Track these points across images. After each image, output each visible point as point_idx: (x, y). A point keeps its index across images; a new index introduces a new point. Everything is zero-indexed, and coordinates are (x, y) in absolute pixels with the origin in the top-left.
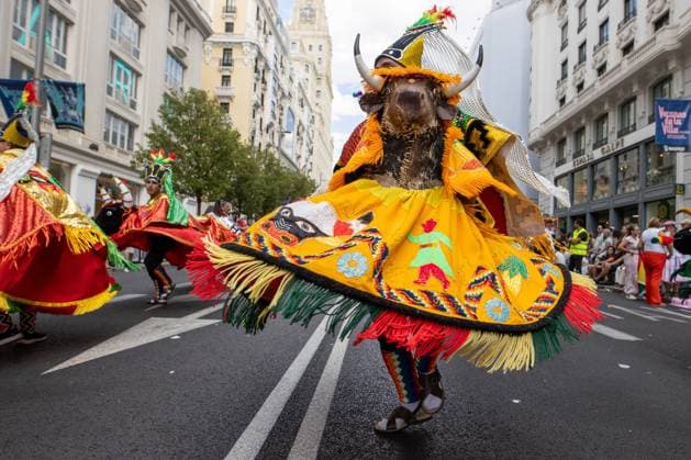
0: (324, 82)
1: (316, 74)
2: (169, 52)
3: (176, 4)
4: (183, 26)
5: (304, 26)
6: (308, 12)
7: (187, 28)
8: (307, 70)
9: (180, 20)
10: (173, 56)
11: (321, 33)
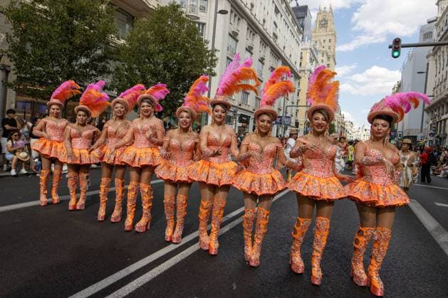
0: (331, 59)
1: (327, 55)
2: (230, 34)
3: (234, 8)
4: (237, 18)
5: (321, 30)
6: (323, 22)
7: (239, 19)
8: (323, 56)
9: (235, 16)
10: (232, 36)
11: (331, 33)
